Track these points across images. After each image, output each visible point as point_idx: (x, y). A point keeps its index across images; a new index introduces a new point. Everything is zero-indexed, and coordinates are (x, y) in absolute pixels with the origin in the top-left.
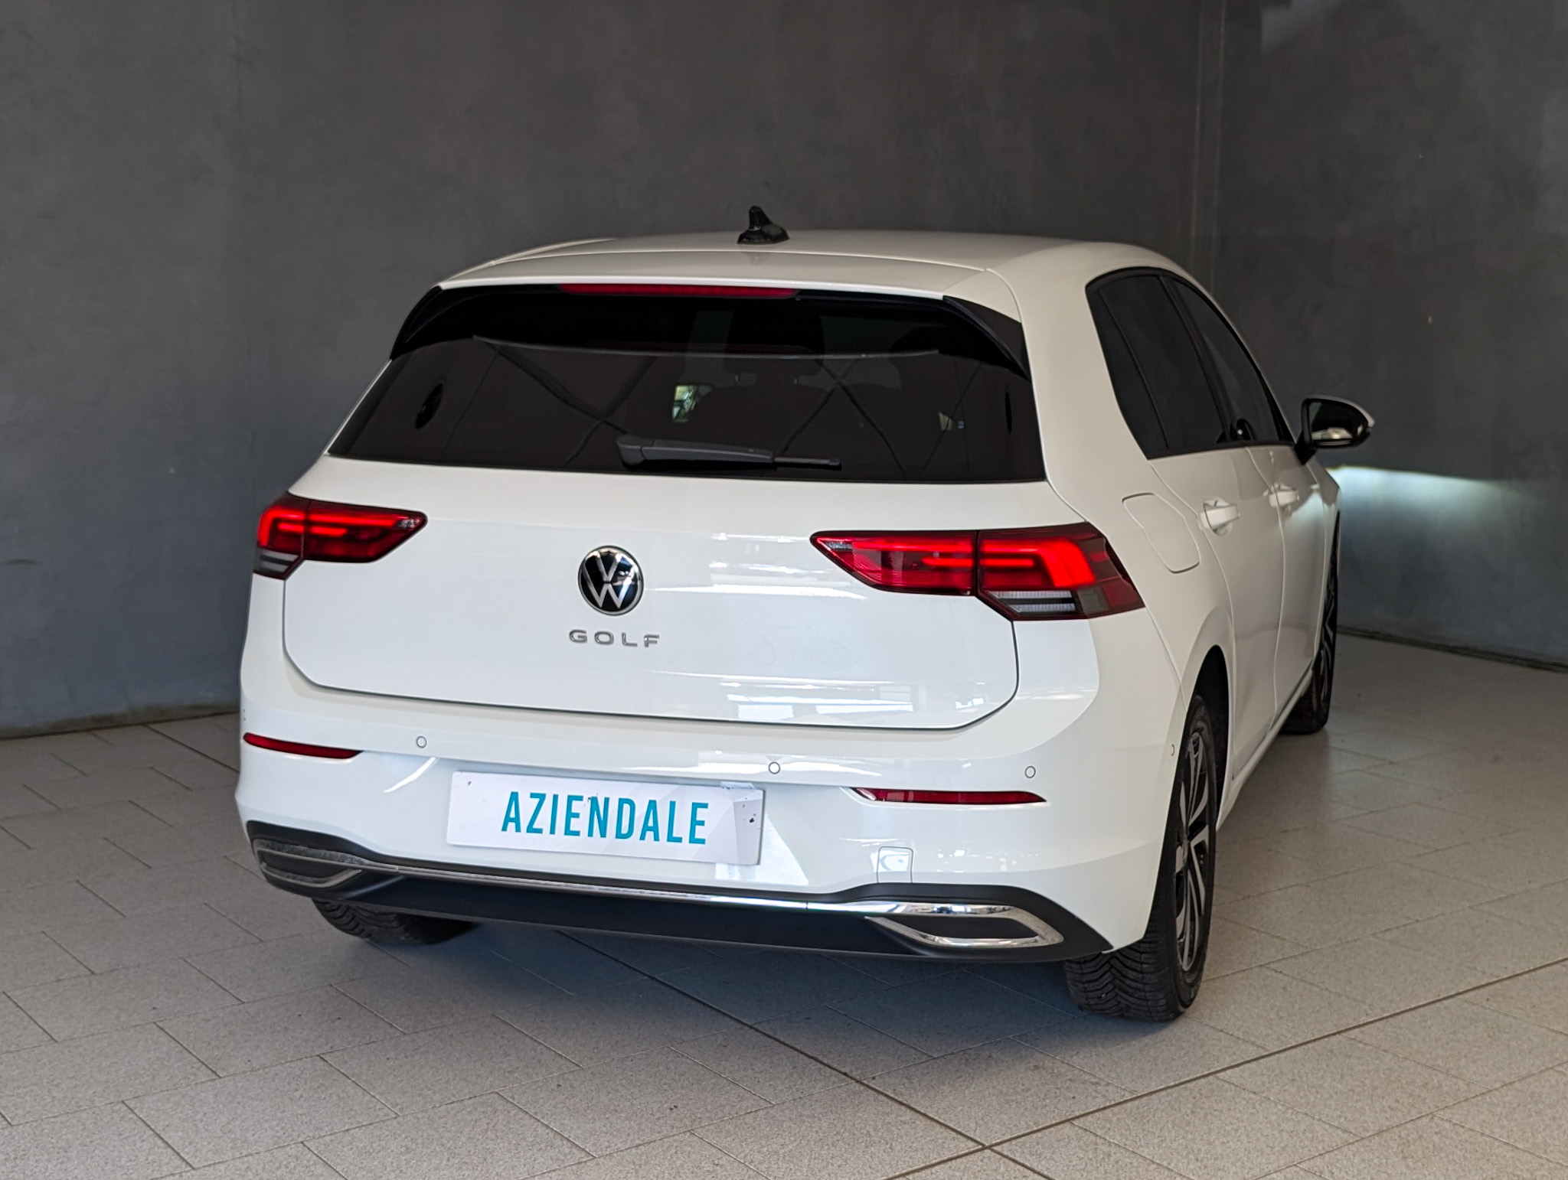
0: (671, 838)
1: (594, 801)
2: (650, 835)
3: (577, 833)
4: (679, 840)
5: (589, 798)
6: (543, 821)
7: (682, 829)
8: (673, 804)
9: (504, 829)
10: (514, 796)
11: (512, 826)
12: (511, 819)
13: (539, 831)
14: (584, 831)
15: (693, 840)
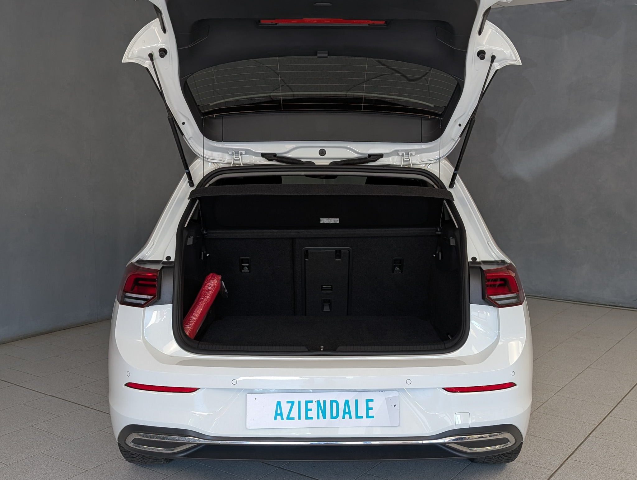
0: (357, 417)
1: (318, 402)
2: (347, 416)
3: (312, 418)
4: (362, 417)
5: (316, 401)
6: (294, 414)
7: (362, 411)
8: (356, 401)
9: (275, 419)
10: (279, 404)
11: (279, 417)
12: (278, 414)
13: (293, 419)
14: (315, 417)
15: (368, 417)
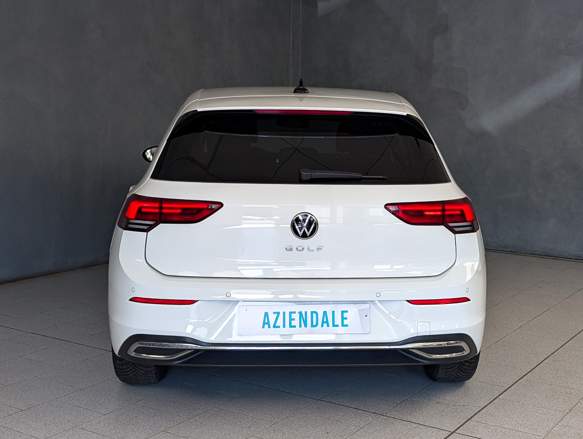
0: (334, 325)
1: (300, 313)
2: (325, 325)
3: (295, 327)
4: (337, 326)
5: (298, 312)
6: (280, 322)
7: (338, 321)
8: (333, 312)
9: (263, 327)
10: (266, 314)
11: (266, 326)
12: (266, 323)
13: (279, 327)
14: (298, 325)
15: (343, 325)
